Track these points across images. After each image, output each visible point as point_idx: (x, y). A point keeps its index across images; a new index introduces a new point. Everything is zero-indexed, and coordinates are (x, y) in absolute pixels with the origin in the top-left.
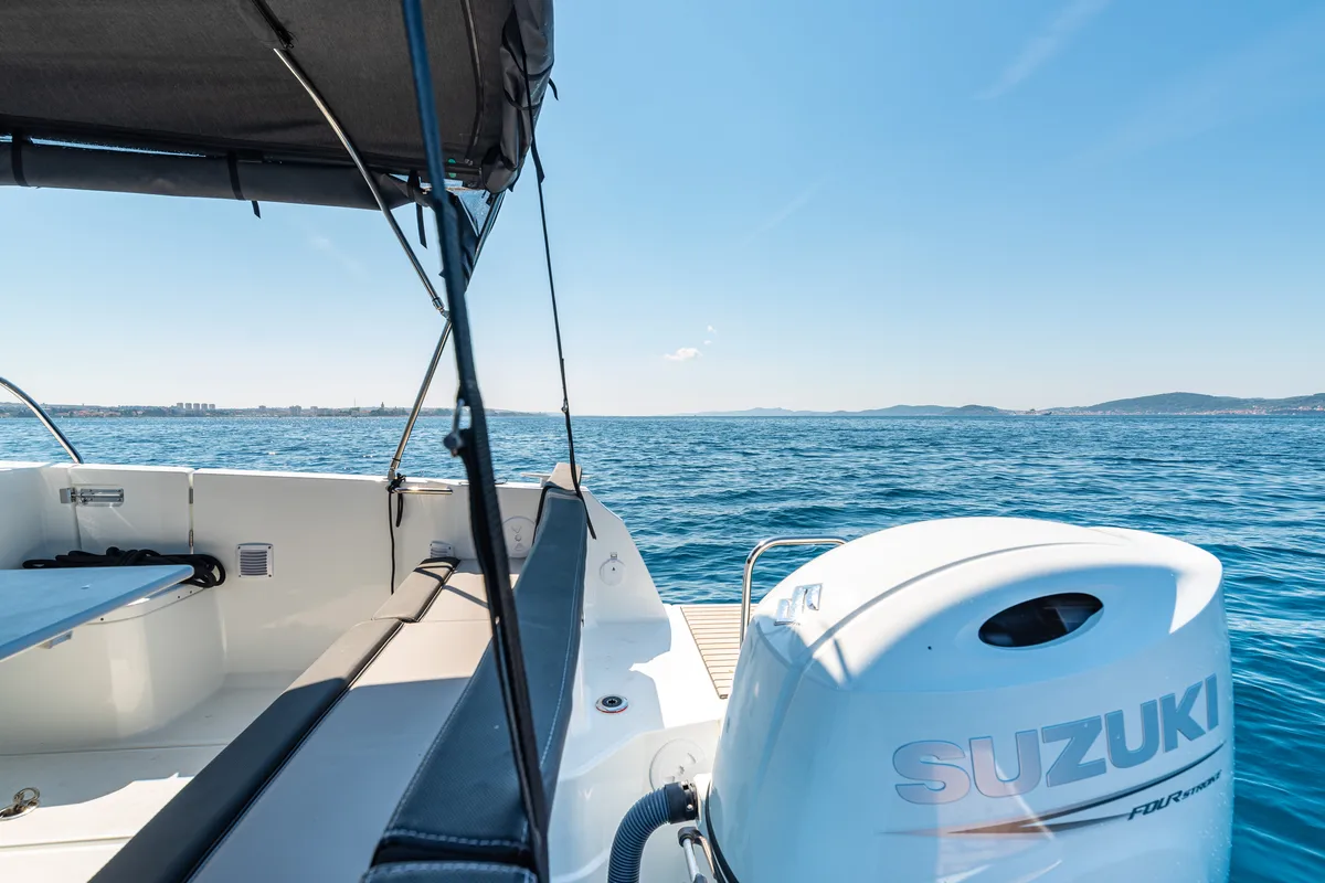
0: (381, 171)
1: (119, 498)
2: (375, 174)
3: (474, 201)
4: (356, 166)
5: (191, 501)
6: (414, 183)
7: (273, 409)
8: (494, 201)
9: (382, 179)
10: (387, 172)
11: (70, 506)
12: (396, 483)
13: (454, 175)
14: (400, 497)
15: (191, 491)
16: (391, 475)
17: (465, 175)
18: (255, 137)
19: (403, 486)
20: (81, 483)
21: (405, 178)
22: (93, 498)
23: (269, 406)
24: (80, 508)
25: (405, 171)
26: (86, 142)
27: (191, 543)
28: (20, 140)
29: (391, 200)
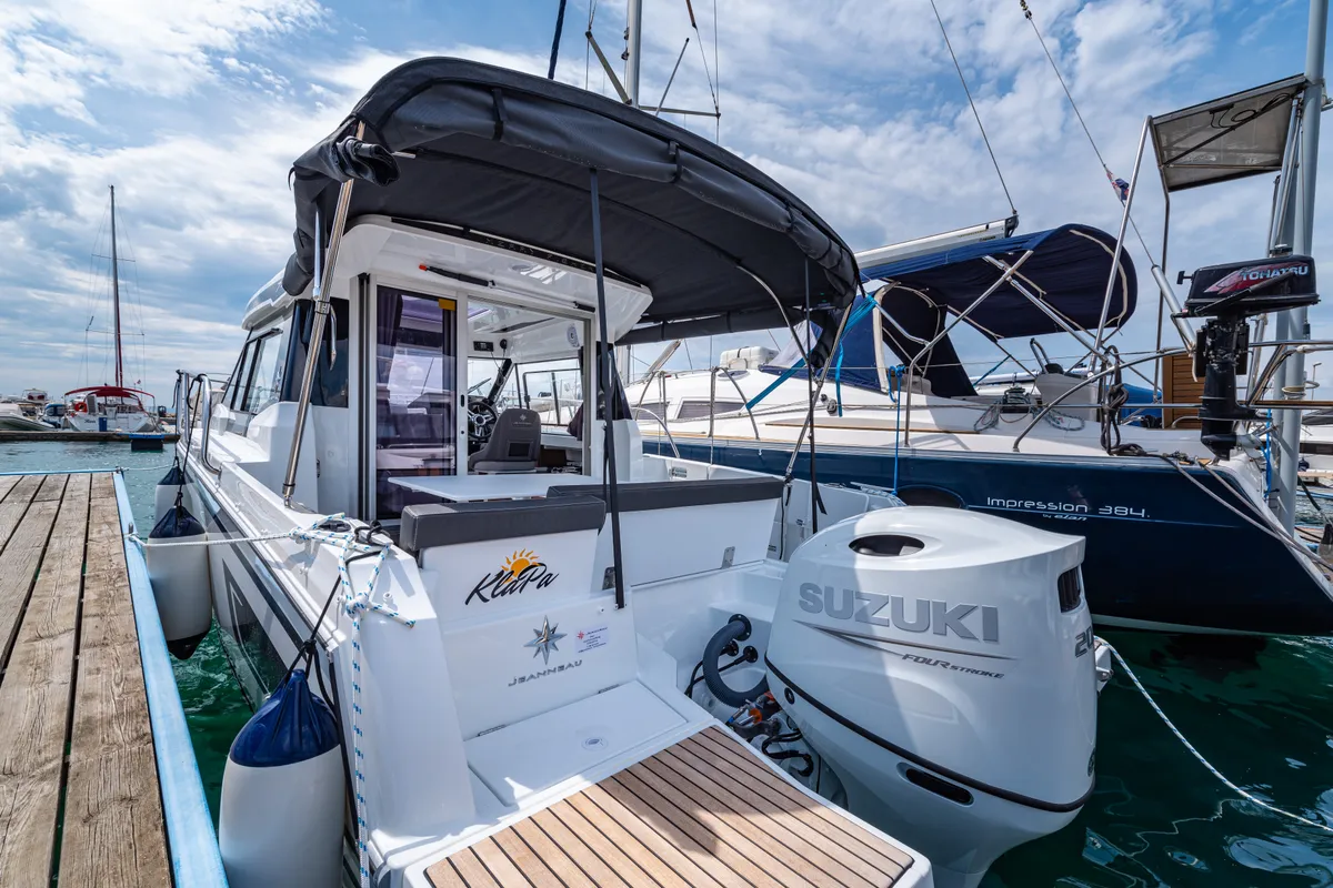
1: (686, 475)
2: (786, 308)
9: (789, 311)
10: (791, 307)
14: (790, 488)
20: (676, 467)
22: (678, 475)
28: (665, 323)
29: (794, 320)
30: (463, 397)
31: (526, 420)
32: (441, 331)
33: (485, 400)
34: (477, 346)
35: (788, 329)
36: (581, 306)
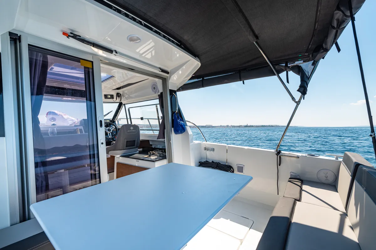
0: (276, 65)
1: (213, 150)
2: (274, 66)
3: (307, 66)
4: (269, 65)
5: (227, 152)
6: (286, 65)
7: (223, 126)
8: (315, 64)
9: (277, 67)
10: (278, 64)
11: (205, 151)
12: (278, 153)
13: (300, 59)
14: (280, 157)
15: (227, 150)
16: (277, 150)
17: (303, 59)
18: (245, 65)
19: (281, 154)
20: (207, 146)
21: (284, 65)
22: (209, 150)
23: (222, 125)
24: (207, 151)
25: (284, 63)
26: (213, 76)
27: (227, 162)
28: (203, 79)
29: (279, 72)
30: (101, 121)
31: (133, 130)
32: (84, 89)
33: (111, 121)
34: (106, 96)
35: (276, 76)
36: (163, 71)
